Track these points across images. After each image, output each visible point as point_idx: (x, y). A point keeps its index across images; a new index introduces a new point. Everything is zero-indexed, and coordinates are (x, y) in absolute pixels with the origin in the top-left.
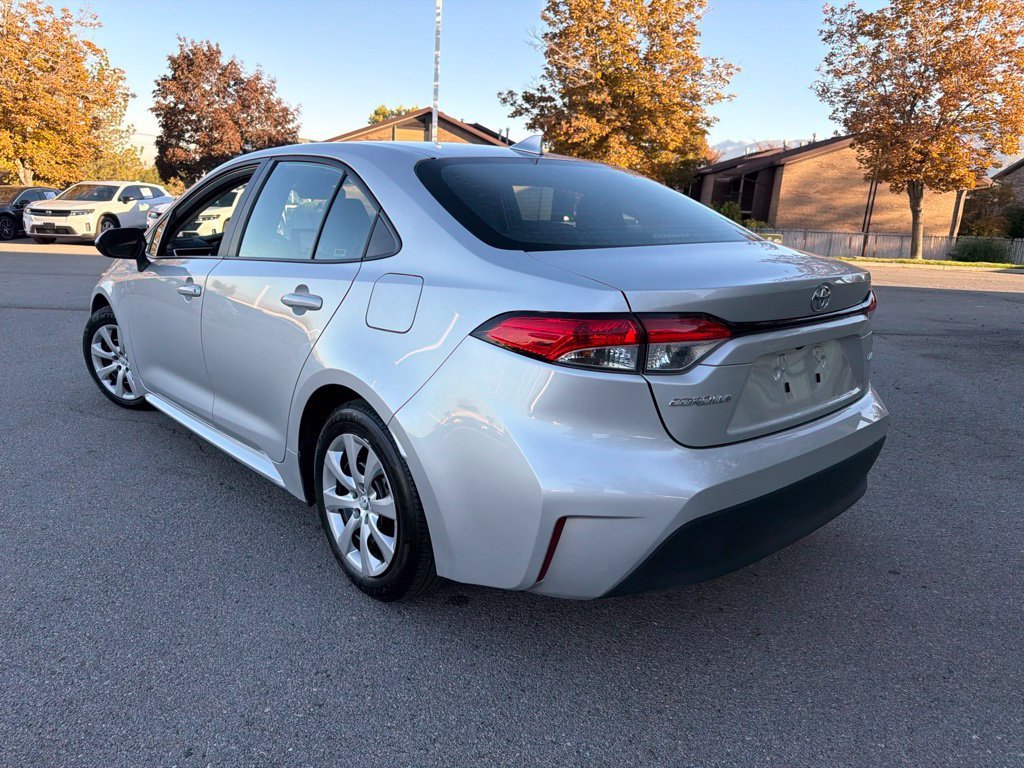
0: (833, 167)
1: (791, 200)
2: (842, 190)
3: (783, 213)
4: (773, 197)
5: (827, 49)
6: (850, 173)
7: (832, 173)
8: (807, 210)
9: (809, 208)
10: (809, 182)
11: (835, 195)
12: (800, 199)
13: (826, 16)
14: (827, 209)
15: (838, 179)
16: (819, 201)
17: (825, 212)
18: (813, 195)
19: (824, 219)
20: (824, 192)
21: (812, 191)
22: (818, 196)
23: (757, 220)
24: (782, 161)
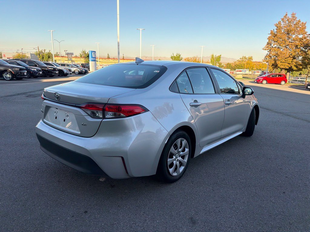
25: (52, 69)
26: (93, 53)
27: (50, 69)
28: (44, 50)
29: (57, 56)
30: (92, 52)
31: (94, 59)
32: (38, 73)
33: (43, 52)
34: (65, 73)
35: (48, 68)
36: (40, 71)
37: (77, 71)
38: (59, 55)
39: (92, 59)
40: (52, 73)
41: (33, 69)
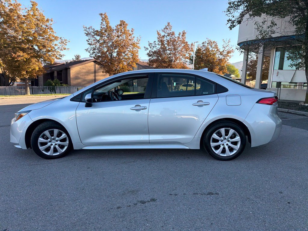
0: (84, 69)
1: (74, 78)
2: (87, 75)
3: (73, 82)
4: (68, 77)
5: (87, 38)
6: (88, 71)
7: (84, 71)
8: (79, 81)
9: (79, 80)
10: (78, 73)
11: (86, 76)
12: (77, 78)
13: (84, 29)
14: (85, 80)
15: (85, 72)
16: (82, 78)
17: (84, 81)
18: (80, 77)
19: (84, 83)
20: (83, 76)
21: (79, 76)
22: (81, 77)
23: (65, 84)
24: (70, 67)
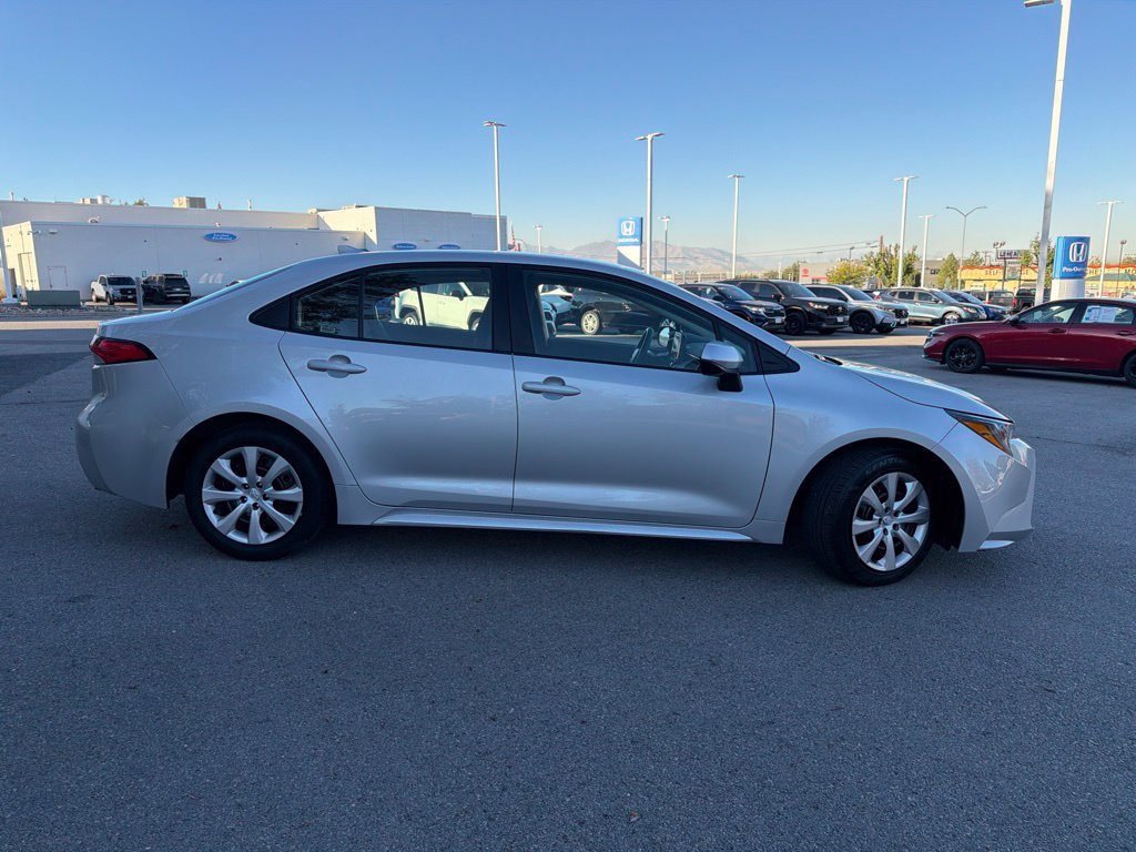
25: (826, 307)
26: (1074, 245)
27: (816, 307)
28: (897, 247)
29: (973, 264)
30: (1069, 241)
31: (1076, 269)
32: (767, 320)
33: (893, 253)
34: (878, 322)
35: (811, 304)
36: (778, 313)
37: (955, 317)
38: (981, 261)
39: (1065, 268)
40: (823, 320)
41: (754, 309)
